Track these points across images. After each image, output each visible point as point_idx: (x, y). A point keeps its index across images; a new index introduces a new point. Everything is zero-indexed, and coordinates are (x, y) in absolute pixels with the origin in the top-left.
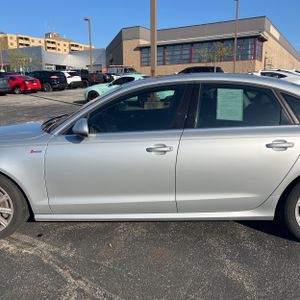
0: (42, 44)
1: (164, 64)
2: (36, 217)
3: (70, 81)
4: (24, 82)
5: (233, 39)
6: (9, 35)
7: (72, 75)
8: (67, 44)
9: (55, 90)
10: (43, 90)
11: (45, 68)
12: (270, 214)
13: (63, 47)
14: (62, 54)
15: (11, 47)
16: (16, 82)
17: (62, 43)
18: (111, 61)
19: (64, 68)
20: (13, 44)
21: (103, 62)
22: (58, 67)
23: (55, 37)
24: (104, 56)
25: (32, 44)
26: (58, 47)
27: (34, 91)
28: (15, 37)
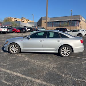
0: (21, 20)
1: (52, 27)
2: (22, 51)
3: (27, 30)
4: (16, 30)
5: (70, 21)
6: (12, 18)
7: (28, 29)
8: (27, 20)
9: (23, 32)
10: (20, 32)
11: (21, 27)
12: (57, 52)
13: (26, 21)
14: (25, 23)
15: (12, 21)
16: (14, 30)
17: (26, 20)
18: (39, 25)
19: (26, 27)
20: (13, 20)
21: (36, 25)
22: (24, 27)
23: (24, 18)
24: (37, 24)
25: (18, 20)
26: (25, 21)
27: (18, 33)
28: (13, 18)
